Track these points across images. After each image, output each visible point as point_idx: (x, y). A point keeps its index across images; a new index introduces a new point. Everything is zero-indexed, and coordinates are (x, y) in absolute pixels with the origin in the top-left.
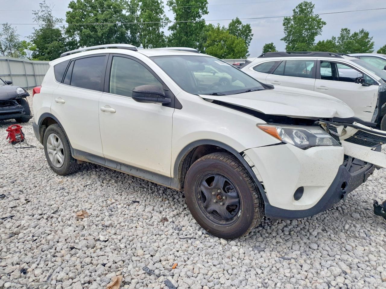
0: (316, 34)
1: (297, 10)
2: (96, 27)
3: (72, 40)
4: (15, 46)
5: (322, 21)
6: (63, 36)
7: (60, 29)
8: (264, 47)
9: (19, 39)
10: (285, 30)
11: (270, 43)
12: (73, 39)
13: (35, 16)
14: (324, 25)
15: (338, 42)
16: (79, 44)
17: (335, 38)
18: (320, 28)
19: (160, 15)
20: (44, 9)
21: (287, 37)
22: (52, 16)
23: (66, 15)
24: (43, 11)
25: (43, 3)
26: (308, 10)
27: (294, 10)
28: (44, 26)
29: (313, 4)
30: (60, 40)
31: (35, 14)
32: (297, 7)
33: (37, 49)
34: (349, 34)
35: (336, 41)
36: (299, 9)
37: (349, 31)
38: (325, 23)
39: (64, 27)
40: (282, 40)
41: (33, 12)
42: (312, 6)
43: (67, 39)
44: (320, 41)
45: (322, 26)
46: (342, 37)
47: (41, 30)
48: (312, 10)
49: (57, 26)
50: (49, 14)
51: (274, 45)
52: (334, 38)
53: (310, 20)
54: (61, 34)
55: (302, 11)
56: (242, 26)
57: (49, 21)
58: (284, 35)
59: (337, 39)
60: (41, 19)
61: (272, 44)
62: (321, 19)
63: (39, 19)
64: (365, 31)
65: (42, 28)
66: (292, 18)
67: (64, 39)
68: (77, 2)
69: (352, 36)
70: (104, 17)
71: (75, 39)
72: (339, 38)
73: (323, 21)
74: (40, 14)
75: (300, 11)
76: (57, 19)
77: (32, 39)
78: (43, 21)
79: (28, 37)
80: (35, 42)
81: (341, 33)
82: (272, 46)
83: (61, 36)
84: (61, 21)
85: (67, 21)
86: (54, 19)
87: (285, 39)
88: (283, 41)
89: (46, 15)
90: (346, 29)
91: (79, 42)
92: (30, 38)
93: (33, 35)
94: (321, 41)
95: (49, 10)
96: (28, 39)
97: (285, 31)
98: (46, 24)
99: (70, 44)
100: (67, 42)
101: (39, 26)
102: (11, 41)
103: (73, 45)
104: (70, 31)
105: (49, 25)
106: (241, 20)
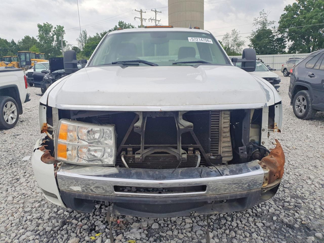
3: (282, 36)
4: (237, 44)
7: (271, 29)
9: (240, 39)
12: (283, 35)
13: (255, 22)
16: (287, 40)
20: (262, 16)
22: (267, 20)
23: (280, 17)
25: (262, 11)
28: (260, 28)
30: (270, 37)
31: (255, 20)
33: (253, 45)
39: (275, 28)
41: (254, 19)
43: (276, 36)
47: (257, 31)
49: (269, 27)
50: (266, 19)
54: (272, 33)
57: (264, 24)
60: (259, 24)
63: (257, 23)
65: (258, 30)
68: (293, 5)
74: (259, 20)
76: (271, 22)
83: (272, 35)
84: (273, 22)
85: (279, 22)
86: (268, 22)
89: (262, 20)
91: (287, 38)
93: (250, 35)
95: (265, 16)
98: (261, 26)
99: (278, 40)
100: (276, 39)
101: (257, 29)
102: (235, 41)
103: (281, 40)
104: (281, 30)
105: (263, 27)
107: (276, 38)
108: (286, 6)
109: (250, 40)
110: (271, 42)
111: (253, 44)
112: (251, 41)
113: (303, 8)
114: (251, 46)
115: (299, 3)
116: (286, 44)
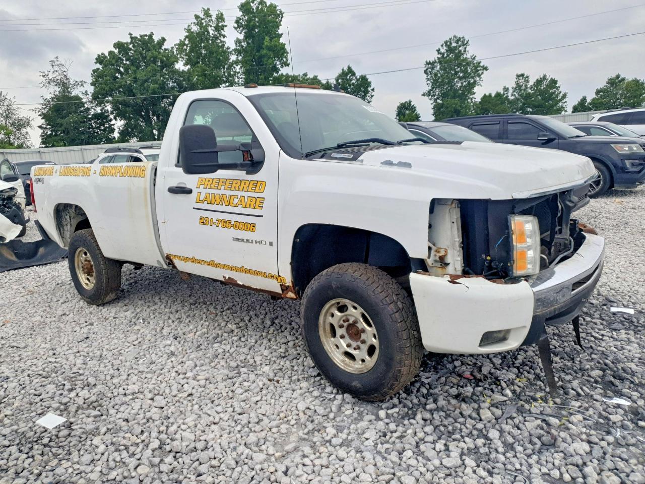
0: (474, 84)
1: (443, 51)
2: (134, 90)
3: (101, 110)
4: (13, 125)
5: (481, 64)
6: (86, 106)
7: (81, 96)
8: (398, 107)
9: (20, 114)
10: (428, 80)
11: (407, 100)
12: (103, 108)
13: (43, 79)
14: (485, 72)
15: (512, 95)
16: (112, 117)
17: (508, 89)
18: (479, 76)
19: (234, 67)
20: (56, 68)
21: (431, 90)
22: (68, 77)
23: (92, 74)
24: (57, 71)
25: (55, 60)
26: (460, 49)
27: (438, 51)
28: (57, 93)
29: (467, 40)
30: (81, 112)
31: (44, 76)
32: (442, 46)
33: (48, 127)
34: (528, 81)
35: (510, 94)
36: (445, 48)
37: (528, 77)
38: (486, 69)
39: (86, 93)
40: (424, 95)
41: (41, 74)
42: (465, 42)
43: (93, 110)
44: (485, 95)
45: (483, 73)
46: (518, 87)
47: (53, 98)
48: (465, 48)
49: (76, 92)
50: (65, 76)
51: (412, 104)
52: (506, 89)
53: (464, 63)
54: (83, 104)
55: (450, 50)
56: (357, 78)
57: (64, 85)
58: (427, 88)
59: (511, 91)
60: (52, 83)
61: (410, 102)
63: (49, 83)
64: (548, 77)
65: (53, 96)
66: (437, 61)
67: (88, 109)
68: (109, 55)
69: (533, 85)
70: (145, 76)
71: (106, 109)
72: (515, 89)
73: (483, 66)
74: (51, 76)
75: (447, 51)
76: (77, 82)
77: (40, 113)
78: (56, 85)
79: (33, 110)
80: (45, 116)
81: (516, 80)
83: (84, 107)
84: (82, 84)
85: (93, 84)
86: (72, 82)
87: (428, 94)
88: (426, 97)
89: (59, 77)
90: (522, 75)
91: (112, 113)
92: (37, 112)
93: (40, 107)
94: (487, 94)
95: (64, 70)
96: (34, 112)
97: (429, 82)
98: (59, 89)
99: (97, 116)
100: (92, 115)
101: (50, 93)
102: (7, 117)
103: (102, 117)
104: (98, 97)
105: (64, 91)
106: (354, 69)
107: (92, 112)
108: (99, 56)
109: (40, 115)
110: (85, 120)
111: (48, 125)
112: (42, 119)
113: (128, 62)
114: (46, 128)
115: (119, 52)
116: (114, 125)
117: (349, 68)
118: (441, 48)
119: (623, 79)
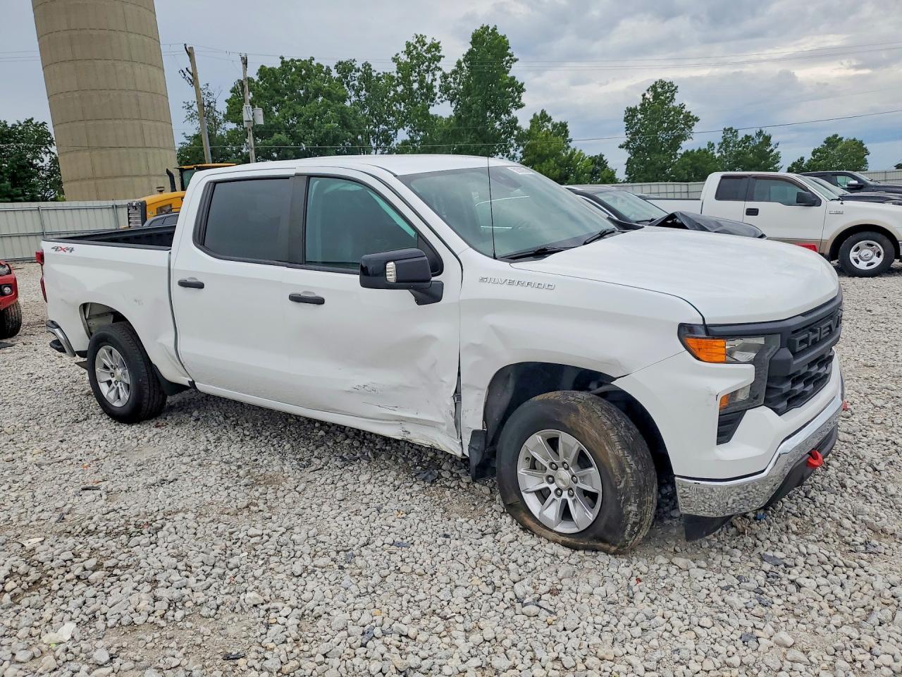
0: (682, 137)
1: (648, 96)
5: (691, 114)
10: (627, 129)
11: (598, 154)
14: (695, 123)
15: (718, 152)
17: (713, 144)
18: (690, 127)
21: (629, 142)
26: (668, 95)
27: (643, 96)
29: (676, 85)
32: (648, 90)
34: (736, 136)
35: (715, 151)
36: (651, 94)
37: (736, 131)
38: (697, 120)
40: (621, 147)
42: (674, 88)
44: (687, 151)
45: (693, 124)
46: (725, 143)
48: (673, 95)
51: (604, 158)
52: (711, 145)
53: (672, 113)
55: (656, 96)
56: (552, 124)
58: (625, 139)
59: (717, 147)
61: (601, 156)
62: (690, 112)
64: (764, 133)
66: (639, 108)
69: (742, 141)
72: (721, 145)
73: (693, 116)
75: (653, 96)
81: (723, 135)
82: (602, 159)
87: (625, 146)
88: (623, 150)
90: (731, 129)
94: (690, 150)
97: (627, 132)
101: (193, 130)
106: (549, 113)
115: (259, 80)
117: (543, 112)
118: (646, 92)
119: (841, 139)
